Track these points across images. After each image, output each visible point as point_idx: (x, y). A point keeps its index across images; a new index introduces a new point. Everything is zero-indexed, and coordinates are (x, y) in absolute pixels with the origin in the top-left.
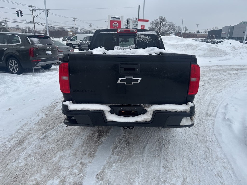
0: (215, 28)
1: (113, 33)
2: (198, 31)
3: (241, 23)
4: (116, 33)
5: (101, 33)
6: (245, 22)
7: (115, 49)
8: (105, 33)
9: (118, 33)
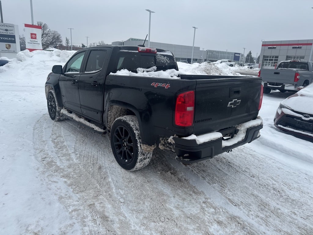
0: (101, 43)
1: (134, 51)
2: (83, 45)
3: (130, 39)
4: (138, 52)
5: (121, 50)
6: (133, 39)
7: (138, 71)
8: (126, 52)
9: (139, 52)
